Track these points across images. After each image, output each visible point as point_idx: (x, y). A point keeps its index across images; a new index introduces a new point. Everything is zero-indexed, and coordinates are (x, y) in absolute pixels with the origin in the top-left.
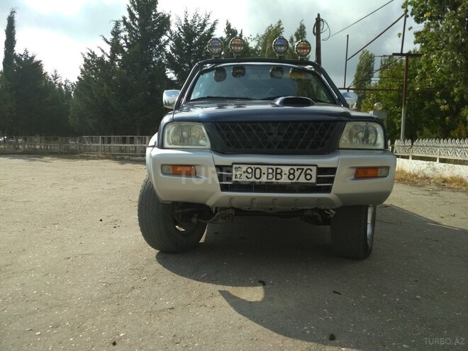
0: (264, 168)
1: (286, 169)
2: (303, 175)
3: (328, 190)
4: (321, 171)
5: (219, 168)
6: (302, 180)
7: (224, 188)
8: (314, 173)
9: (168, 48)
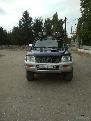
0: (45, 66)
1: (50, 66)
2: (53, 67)
3: (58, 70)
4: (56, 66)
5: (37, 66)
6: (53, 68)
7: (38, 69)
8: (55, 67)
9: (32, 25)
